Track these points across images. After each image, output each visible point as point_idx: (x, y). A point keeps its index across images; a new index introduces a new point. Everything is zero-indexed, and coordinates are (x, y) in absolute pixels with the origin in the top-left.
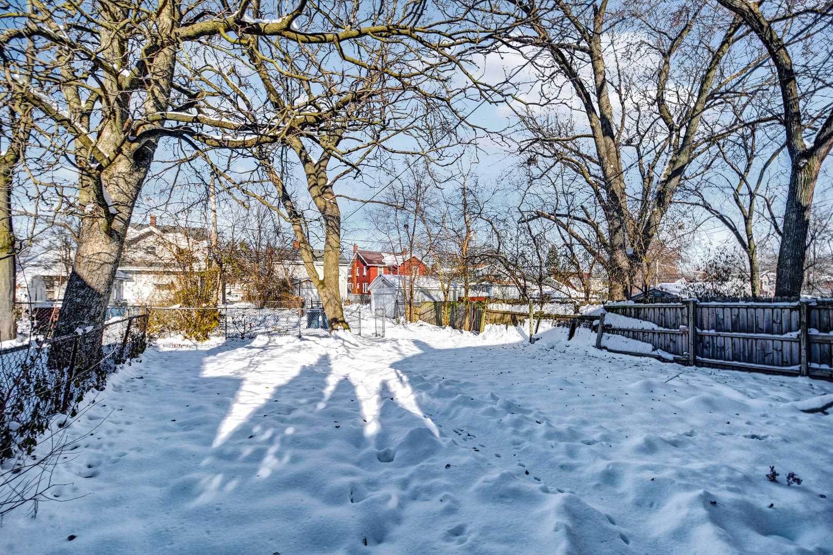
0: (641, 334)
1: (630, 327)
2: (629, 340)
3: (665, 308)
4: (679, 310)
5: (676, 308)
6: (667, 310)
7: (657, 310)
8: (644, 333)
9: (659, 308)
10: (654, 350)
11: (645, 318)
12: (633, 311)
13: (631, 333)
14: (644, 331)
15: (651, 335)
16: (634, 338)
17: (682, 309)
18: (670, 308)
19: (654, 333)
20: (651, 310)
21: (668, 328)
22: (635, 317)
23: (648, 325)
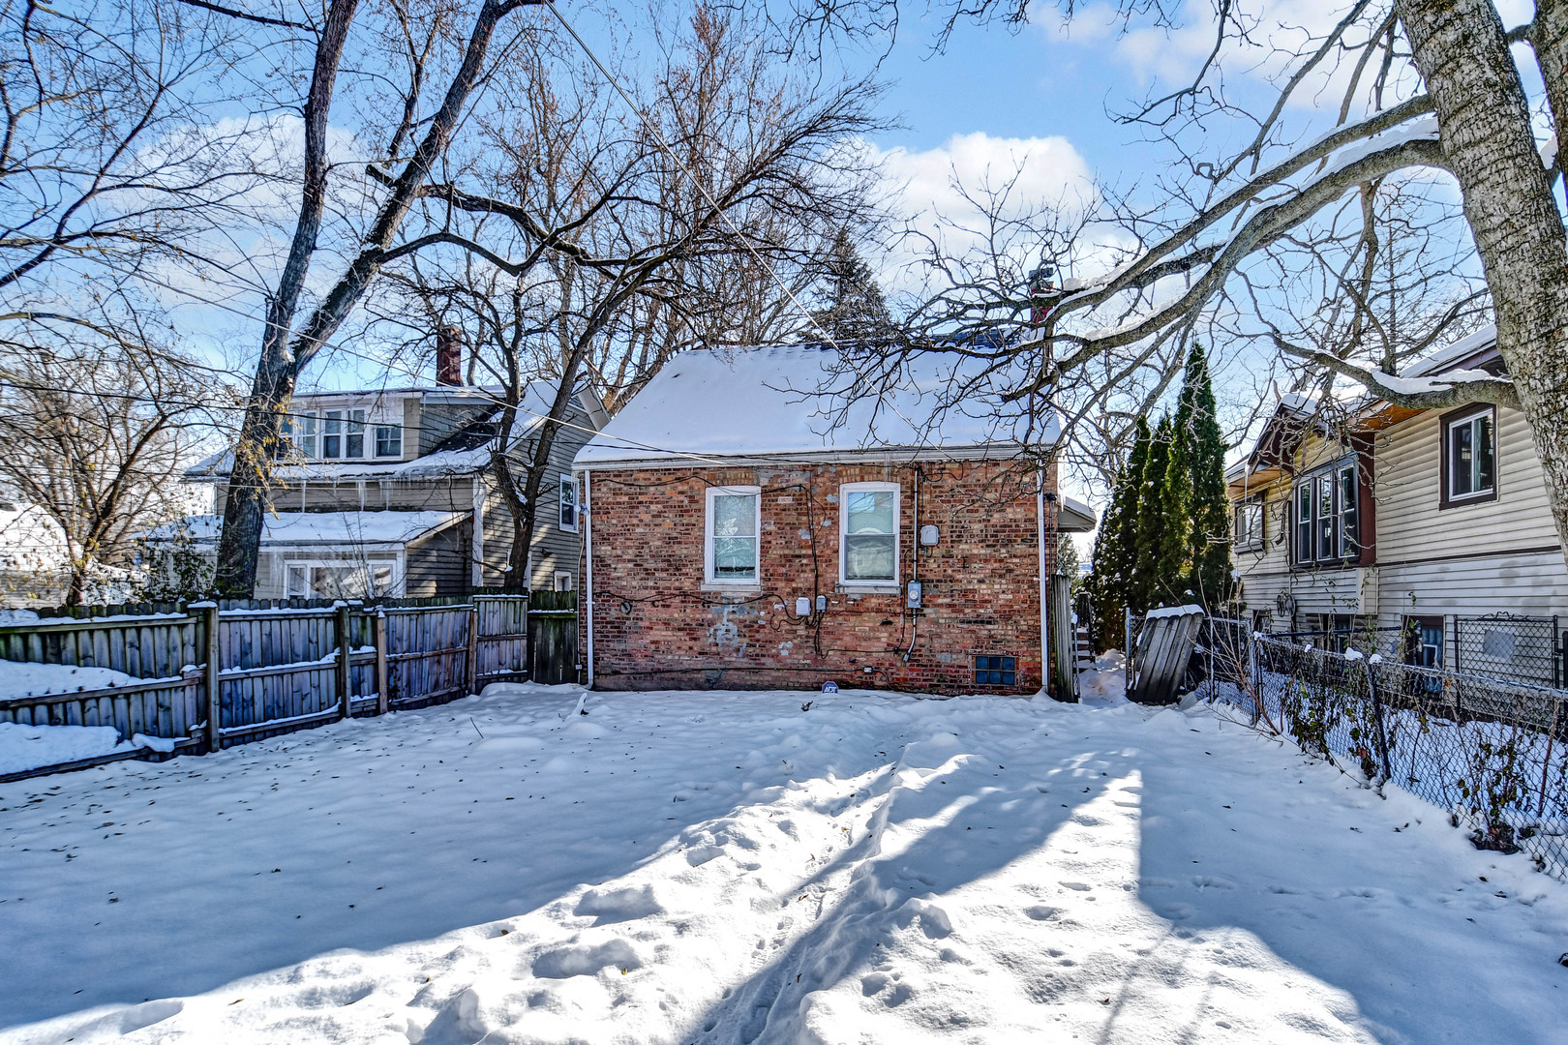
0: (76, 707)
1: (38, 692)
2: (42, 730)
3: (139, 630)
4: (174, 630)
5: (168, 627)
6: (145, 633)
7: (116, 635)
8: (83, 702)
9: (123, 630)
10: (120, 741)
11: (82, 660)
12: (35, 642)
13: (42, 711)
14: (83, 697)
15: (105, 703)
16: (53, 721)
17: (182, 627)
18: (152, 628)
19: (113, 698)
20: (99, 636)
21: (151, 676)
22: (45, 661)
23: (95, 678)
